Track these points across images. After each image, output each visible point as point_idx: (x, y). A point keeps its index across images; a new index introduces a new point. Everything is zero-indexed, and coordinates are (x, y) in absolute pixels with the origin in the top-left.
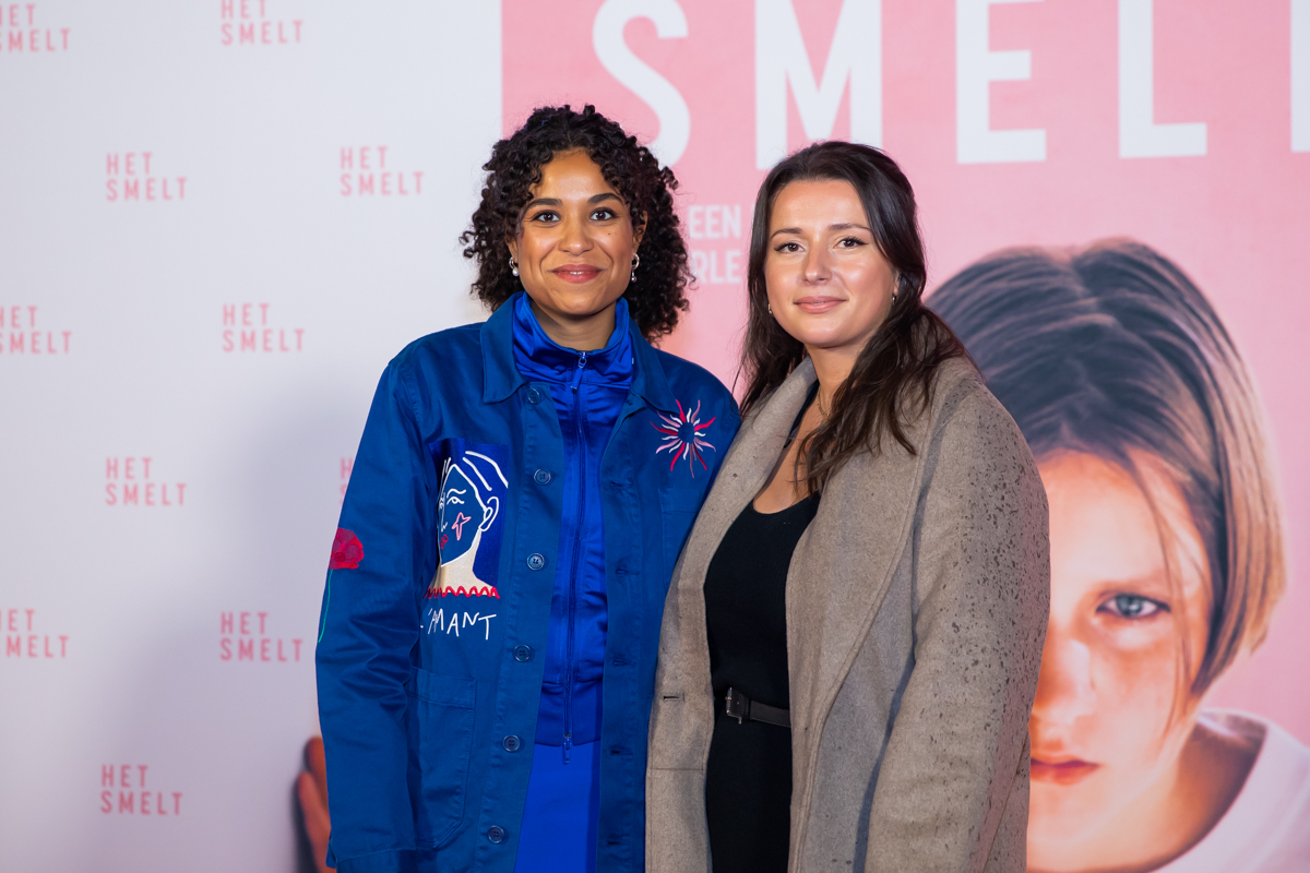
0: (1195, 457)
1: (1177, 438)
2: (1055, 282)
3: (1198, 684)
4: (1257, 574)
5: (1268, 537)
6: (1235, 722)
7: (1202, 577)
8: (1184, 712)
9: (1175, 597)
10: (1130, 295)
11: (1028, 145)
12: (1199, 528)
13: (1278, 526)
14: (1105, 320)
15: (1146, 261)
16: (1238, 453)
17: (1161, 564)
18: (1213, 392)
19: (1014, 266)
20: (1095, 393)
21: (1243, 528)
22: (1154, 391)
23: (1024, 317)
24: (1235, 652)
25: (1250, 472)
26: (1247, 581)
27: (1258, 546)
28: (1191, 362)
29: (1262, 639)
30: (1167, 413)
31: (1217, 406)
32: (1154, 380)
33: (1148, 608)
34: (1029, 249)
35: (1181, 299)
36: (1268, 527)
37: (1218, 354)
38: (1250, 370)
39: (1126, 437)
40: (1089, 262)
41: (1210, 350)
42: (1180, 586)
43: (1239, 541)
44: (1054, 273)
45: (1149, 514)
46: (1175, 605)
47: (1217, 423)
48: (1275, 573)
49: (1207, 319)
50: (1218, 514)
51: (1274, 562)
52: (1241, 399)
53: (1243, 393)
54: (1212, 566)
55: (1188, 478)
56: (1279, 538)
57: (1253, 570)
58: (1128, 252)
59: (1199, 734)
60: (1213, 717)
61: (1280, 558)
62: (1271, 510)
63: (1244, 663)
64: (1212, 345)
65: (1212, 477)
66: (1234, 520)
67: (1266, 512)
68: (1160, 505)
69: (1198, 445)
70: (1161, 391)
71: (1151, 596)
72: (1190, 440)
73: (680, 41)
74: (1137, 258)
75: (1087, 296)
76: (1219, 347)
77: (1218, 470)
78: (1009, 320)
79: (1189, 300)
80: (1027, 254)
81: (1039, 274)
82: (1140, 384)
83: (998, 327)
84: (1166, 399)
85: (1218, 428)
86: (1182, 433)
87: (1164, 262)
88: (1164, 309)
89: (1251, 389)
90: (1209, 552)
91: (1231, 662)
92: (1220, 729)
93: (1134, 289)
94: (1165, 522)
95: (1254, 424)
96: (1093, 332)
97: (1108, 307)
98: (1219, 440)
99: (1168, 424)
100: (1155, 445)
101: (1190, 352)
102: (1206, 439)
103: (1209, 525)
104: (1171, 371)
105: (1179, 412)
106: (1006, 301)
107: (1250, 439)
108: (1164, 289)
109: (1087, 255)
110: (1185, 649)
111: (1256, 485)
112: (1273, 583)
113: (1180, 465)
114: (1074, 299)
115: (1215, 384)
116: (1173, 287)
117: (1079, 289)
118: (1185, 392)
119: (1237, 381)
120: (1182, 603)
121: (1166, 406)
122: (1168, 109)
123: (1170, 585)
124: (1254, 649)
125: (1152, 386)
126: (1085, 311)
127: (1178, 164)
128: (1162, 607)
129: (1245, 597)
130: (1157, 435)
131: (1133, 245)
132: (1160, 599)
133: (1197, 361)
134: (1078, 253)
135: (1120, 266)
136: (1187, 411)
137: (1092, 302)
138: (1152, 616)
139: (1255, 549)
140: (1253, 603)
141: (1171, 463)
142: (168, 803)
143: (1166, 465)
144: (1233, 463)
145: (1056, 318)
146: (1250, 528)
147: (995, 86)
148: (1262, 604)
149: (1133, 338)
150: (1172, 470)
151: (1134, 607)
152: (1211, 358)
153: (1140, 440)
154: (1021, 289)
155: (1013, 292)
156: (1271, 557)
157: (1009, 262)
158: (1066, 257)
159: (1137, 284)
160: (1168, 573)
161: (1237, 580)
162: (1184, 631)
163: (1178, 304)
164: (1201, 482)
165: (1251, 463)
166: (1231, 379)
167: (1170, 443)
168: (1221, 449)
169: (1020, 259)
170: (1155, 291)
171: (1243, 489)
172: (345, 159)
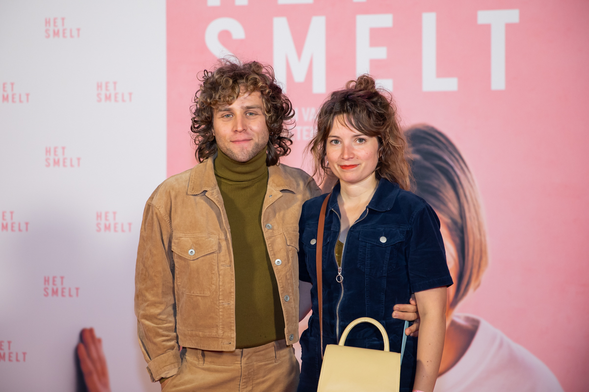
0: (452, 212)
1: (445, 204)
3: (453, 304)
4: (477, 259)
5: (481, 245)
6: (468, 319)
7: (455, 261)
10: (426, 147)
12: (454, 241)
13: (485, 240)
14: (416, 157)
15: (433, 133)
16: (470, 211)
18: (459, 186)
21: (471, 241)
22: (436, 185)
24: (468, 290)
25: (474, 218)
26: (473, 262)
27: (477, 248)
28: (451, 174)
29: (478, 286)
30: (441, 194)
31: (461, 192)
32: (436, 181)
35: (447, 148)
36: (481, 241)
37: (461, 170)
38: (475, 178)
40: (410, 133)
41: (458, 169)
43: (470, 246)
47: (461, 198)
48: (484, 259)
49: (457, 156)
50: (461, 235)
51: (483, 254)
52: (471, 189)
53: (471, 186)
54: (459, 256)
55: (449, 221)
56: (485, 246)
57: (475, 257)
58: (425, 129)
59: (453, 324)
60: (458, 317)
61: (486, 253)
62: (482, 234)
64: (459, 167)
65: (459, 220)
66: (468, 238)
67: (480, 235)
69: (453, 207)
70: (439, 186)
72: (450, 205)
73: (241, 41)
74: (430, 132)
76: (462, 168)
77: (461, 218)
79: (450, 149)
82: (430, 182)
84: (440, 189)
85: (461, 201)
86: (447, 202)
87: (440, 133)
88: (440, 153)
89: (475, 185)
90: (457, 251)
91: (466, 295)
92: (461, 321)
93: (428, 144)
95: (476, 199)
97: (418, 151)
98: (462, 205)
99: (441, 199)
100: (436, 207)
101: (450, 170)
102: (457, 205)
104: (443, 178)
105: (446, 194)
107: (474, 205)
108: (440, 144)
109: (409, 130)
111: (476, 223)
112: (483, 263)
113: (446, 216)
115: (460, 183)
116: (444, 144)
118: (448, 186)
119: (469, 182)
121: (440, 191)
122: (443, 71)
124: (475, 290)
125: (435, 184)
127: (446, 94)
129: (472, 268)
130: (437, 203)
131: (428, 127)
133: (453, 173)
135: (422, 134)
136: (449, 194)
139: (476, 250)
140: (475, 271)
141: (443, 214)
144: (467, 215)
146: (474, 241)
147: (371, 61)
148: (479, 272)
149: (428, 164)
150: (443, 218)
152: (459, 172)
156: (482, 252)
159: (429, 142)
161: (469, 262)
163: (446, 151)
164: (455, 222)
165: (475, 215)
166: (467, 181)
167: (442, 207)
168: (462, 209)
170: (436, 145)
171: (471, 224)
172: (99, 86)
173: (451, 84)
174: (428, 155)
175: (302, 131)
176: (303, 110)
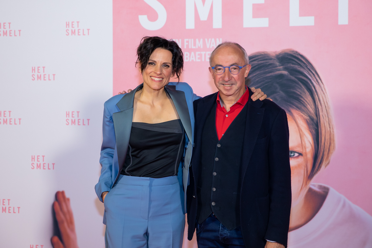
0: (310, 112)
1: (305, 106)
2: (271, 62)
3: (310, 176)
4: (327, 145)
5: (330, 135)
6: (320, 187)
7: (312, 146)
8: (306, 184)
9: (304, 151)
10: (292, 65)
11: (264, 22)
12: (311, 132)
13: (333, 131)
14: (285, 72)
15: (297, 56)
17: (300, 142)
18: (315, 93)
19: (259, 57)
20: (282, 93)
21: (323, 132)
22: (299, 93)
23: (262, 72)
24: (321, 167)
25: (325, 116)
26: (324, 147)
27: (328, 137)
28: (309, 85)
29: (328, 163)
30: (302, 99)
31: (316, 97)
32: (298, 90)
33: (296, 155)
34: (263, 53)
35: (307, 67)
36: (330, 131)
37: (317, 82)
38: (326, 87)
39: (291, 106)
40: (281, 56)
41: (315, 81)
42: (305, 148)
43: (322, 136)
44: (271, 59)
45: (297, 128)
46: (304, 154)
47: (316, 102)
48: (332, 145)
49: (314, 72)
50: (316, 128)
51: (332, 142)
52: (323, 95)
53: (324, 94)
54: (314, 143)
55: (308, 118)
56: (333, 134)
57: (326, 144)
58: (291, 53)
59: (310, 190)
60: (314, 185)
61: (334, 141)
62: (331, 127)
63: (323, 170)
64: (315, 80)
65: (315, 117)
66: (321, 130)
67: (330, 128)
68: (300, 125)
69: (311, 108)
70: (301, 93)
71: (297, 151)
72: (309, 107)
74: (294, 55)
75: (280, 66)
76: (317, 80)
77: (317, 116)
78: (258, 72)
79: (309, 67)
80: (263, 54)
81: (266, 59)
82: (295, 91)
83: (255, 74)
84: (302, 95)
85: (317, 104)
86: (307, 105)
87: (302, 56)
88: (302, 70)
89: (326, 93)
90: (313, 139)
91: (319, 170)
92: (316, 189)
93: (293, 64)
94: (301, 131)
95: (327, 102)
96: (282, 76)
97: (286, 69)
98: (317, 107)
99: (303, 102)
100: (299, 108)
101: (309, 82)
102: (313, 107)
103: (314, 131)
104: (304, 87)
105: (306, 99)
106: (257, 67)
107: (326, 107)
108: (302, 64)
109: (280, 54)
110: (307, 166)
111: (327, 120)
112: (332, 148)
113: (306, 114)
114: (277, 66)
115: (316, 91)
116: (304, 63)
117: (278, 64)
118: (307, 93)
119: (322, 90)
120: (306, 153)
121: (302, 97)
122: (303, 12)
123: (302, 148)
124: (326, 166)
125: (298, 92)
126: (279, 70)
127: (306, 28)
128: (300, 154)
129: (324, 151)
130: (299, 106)
131: (293, 51)
132: (300, 152)
133: (311, 84)
134: (278, 53)
135: (289, 57)
136: (308, 99)
137: (281, 67)
138: (297, 157)
139: (327, 138)
140: (326, 153)
141: (304, 114)
142: (16, 210)
143: (302, 114)
144: (321, 114)
145: (271, 72)
146: (325, 132)
147: (254, 5)
148: (328, 153)
149: (293, 78)
150: (304, 115)
151: (292, 154)
152: (315, 84)
153: (294, 107)
154: (261, 64)
155: (259, 65)
156: (331, 140)
157: (258, 56)
158: (274, 54)
159: (294, 62)
160: (302, 145)
161: (322, 147)
162: (306, 161)
163: (306, 68)
164: (312, 119)
165: (326, 113)
166: (320, 90)
167: (303, 108)
168: (317, 109)
169: (261, 55)
170: (299, 65)
171: (323, 121)
172: (67, 25)
173: (309, 21)
174: (293, 72)
175: (205, 55)
176: (206, 40)
